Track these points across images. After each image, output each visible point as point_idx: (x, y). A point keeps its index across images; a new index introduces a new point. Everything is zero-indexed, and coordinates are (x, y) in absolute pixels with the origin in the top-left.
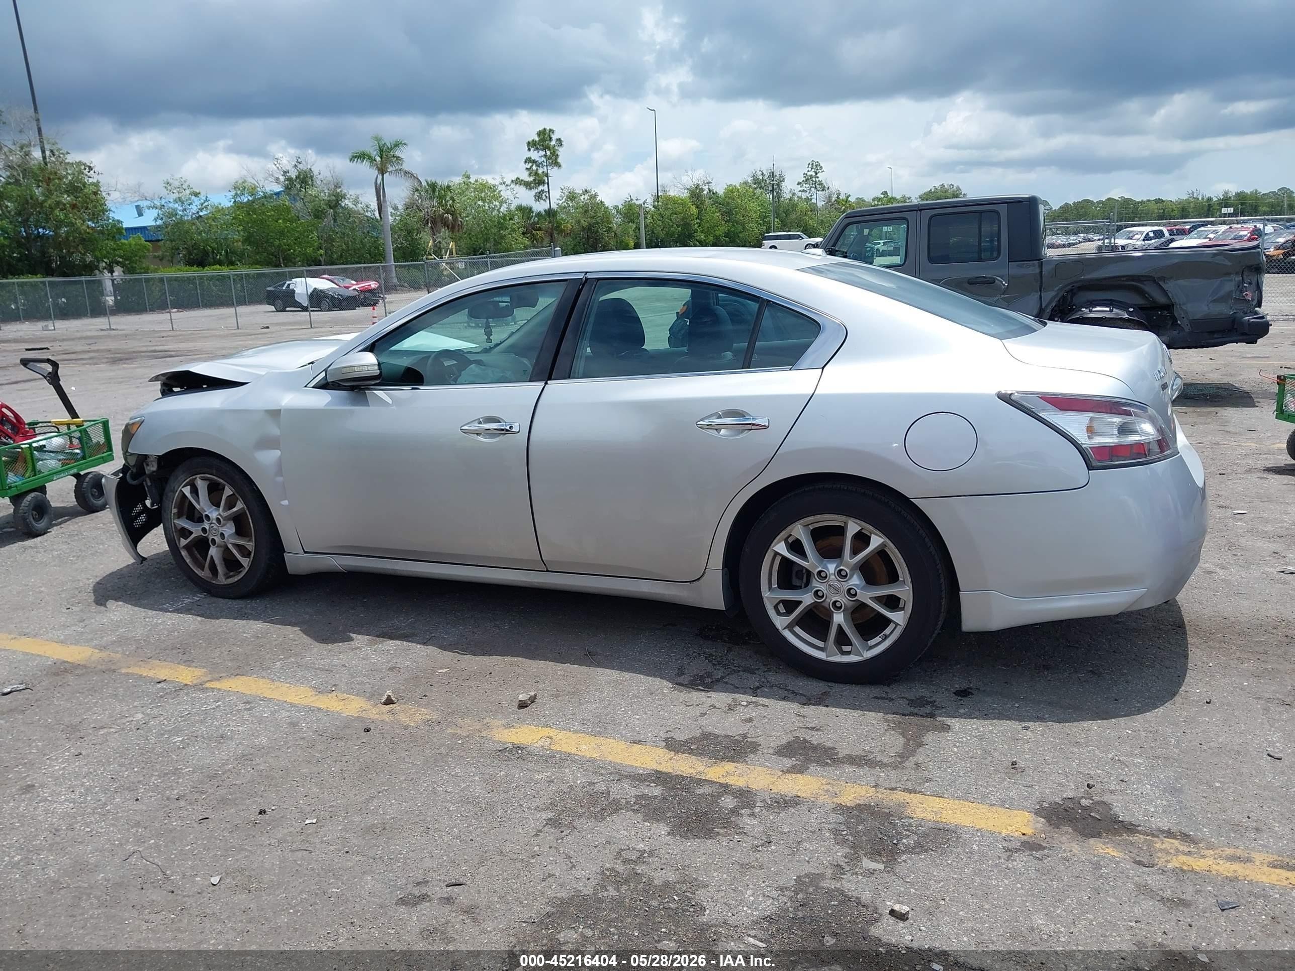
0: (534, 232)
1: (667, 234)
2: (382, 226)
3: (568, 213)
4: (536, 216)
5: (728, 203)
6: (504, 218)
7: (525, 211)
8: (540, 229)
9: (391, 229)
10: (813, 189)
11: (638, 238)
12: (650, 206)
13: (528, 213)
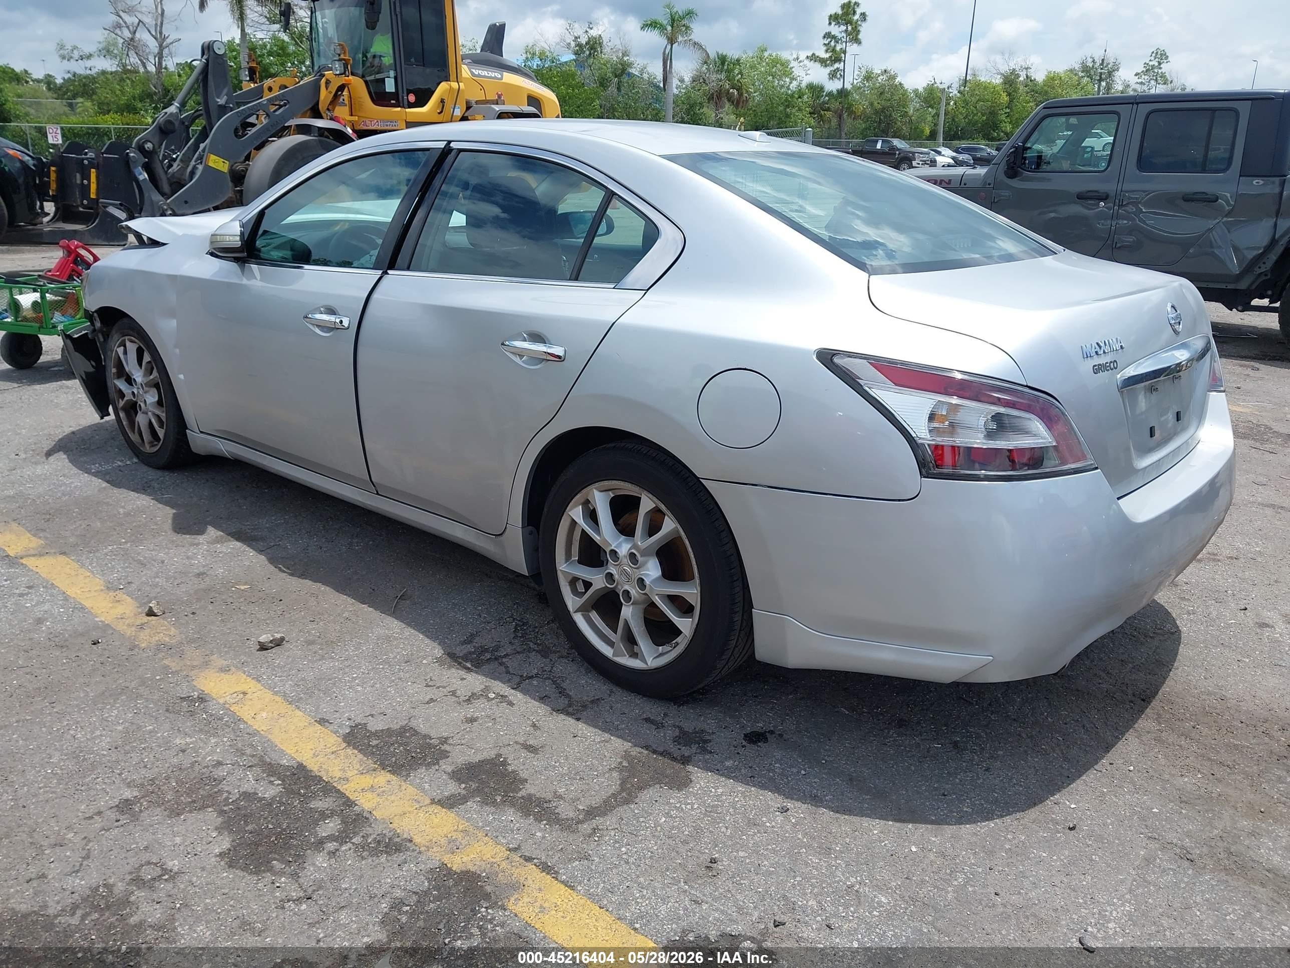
0: (822, 112)
1: (969, 123)
2: (665, 98)
3: (862, 94)
4: (826, 96)
5: (1046, 92)
6: (792, 96)
7: (816, 90)
8: (828, 110)
9: (674, 102)
10: (1153, 82)
11: (935, 125)
12: (954, 92)
13: (819, 92)
